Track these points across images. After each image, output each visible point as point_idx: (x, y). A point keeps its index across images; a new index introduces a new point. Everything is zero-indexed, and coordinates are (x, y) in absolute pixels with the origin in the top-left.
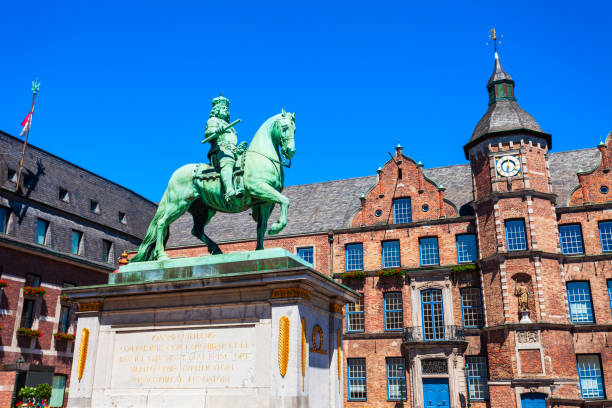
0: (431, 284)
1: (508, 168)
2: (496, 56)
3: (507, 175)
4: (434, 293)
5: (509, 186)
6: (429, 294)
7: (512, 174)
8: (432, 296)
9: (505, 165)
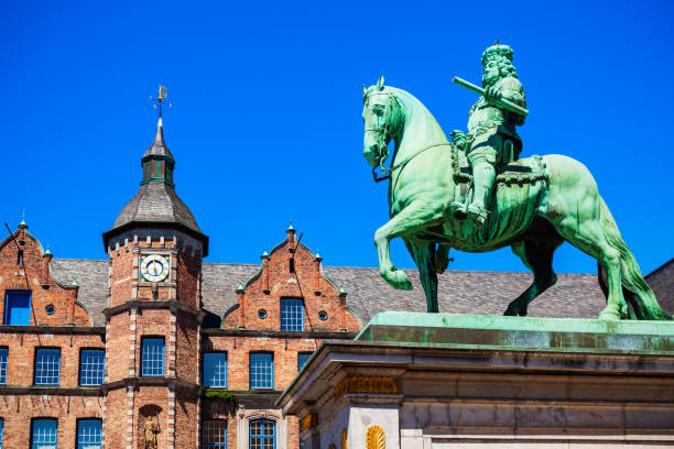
0: (262, 413)
1: (155, 270)
2: (160, 123)
3: (151, 279)
4: (266, 425)
5: (156, 294)
6: (259, 425)
7: (158, 279)
8: (262, 428)
9: (152, 266)
